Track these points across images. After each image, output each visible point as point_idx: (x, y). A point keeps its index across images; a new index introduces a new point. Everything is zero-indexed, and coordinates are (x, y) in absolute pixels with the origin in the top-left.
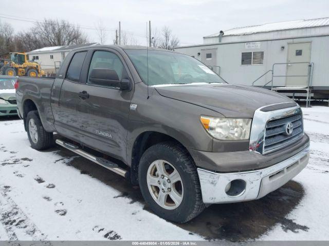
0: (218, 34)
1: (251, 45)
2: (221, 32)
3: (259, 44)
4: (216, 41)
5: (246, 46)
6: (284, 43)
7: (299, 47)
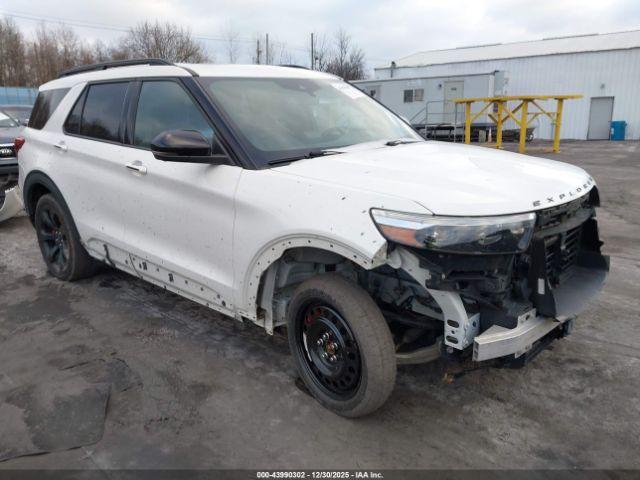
0: (390, 65)
1: (413, 82)
2: (393, 63)
3: (419, 81)
4: (385, 76)
5: (408, 83)
6: (441, 81)
7: (454, 85)
